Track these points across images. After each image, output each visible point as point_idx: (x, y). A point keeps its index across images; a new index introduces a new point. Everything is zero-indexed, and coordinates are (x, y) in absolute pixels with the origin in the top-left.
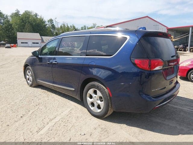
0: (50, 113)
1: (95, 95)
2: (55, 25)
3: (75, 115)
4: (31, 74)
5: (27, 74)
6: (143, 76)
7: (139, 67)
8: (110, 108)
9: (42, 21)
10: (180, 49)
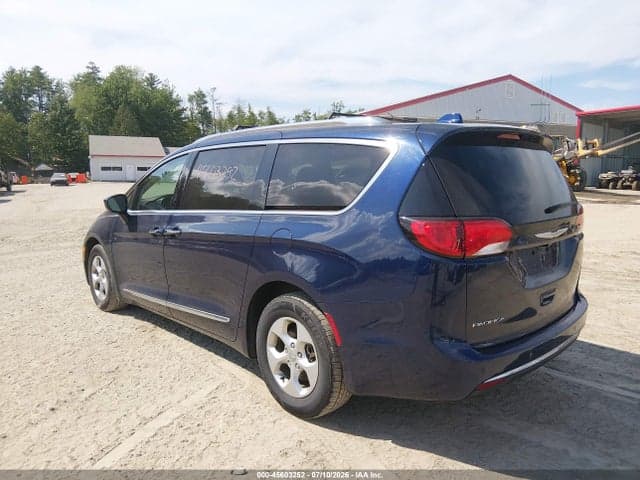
0: (147, 397)
1: (292, 340)
2: (210, 109)
3: (227, 405)
4: (104, 268)
5: (93, 269)
6: (442, 275)
7: (425, 244)
8: (337, 384)
9: (168, 101)
10: (624, 182)
